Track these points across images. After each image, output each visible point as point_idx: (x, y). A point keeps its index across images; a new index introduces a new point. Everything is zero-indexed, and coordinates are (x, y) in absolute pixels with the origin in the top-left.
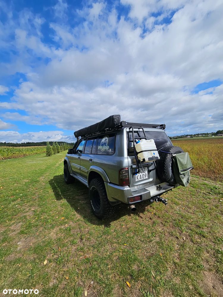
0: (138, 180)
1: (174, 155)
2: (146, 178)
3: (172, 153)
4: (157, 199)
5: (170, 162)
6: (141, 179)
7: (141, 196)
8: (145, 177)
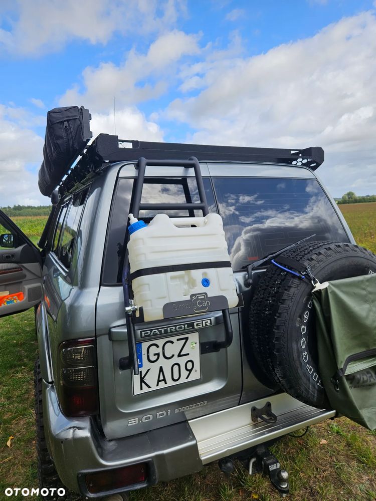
0: (146, 389)
1: (319, 286)
2: (190, 379)
3: (311, 276)
4: (253, 460)
5: (301, 317)
6: (162, 385)
7: (146, 466)
8: (184, 373)
